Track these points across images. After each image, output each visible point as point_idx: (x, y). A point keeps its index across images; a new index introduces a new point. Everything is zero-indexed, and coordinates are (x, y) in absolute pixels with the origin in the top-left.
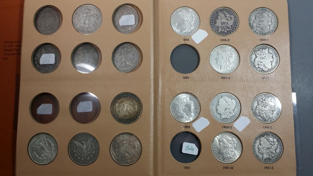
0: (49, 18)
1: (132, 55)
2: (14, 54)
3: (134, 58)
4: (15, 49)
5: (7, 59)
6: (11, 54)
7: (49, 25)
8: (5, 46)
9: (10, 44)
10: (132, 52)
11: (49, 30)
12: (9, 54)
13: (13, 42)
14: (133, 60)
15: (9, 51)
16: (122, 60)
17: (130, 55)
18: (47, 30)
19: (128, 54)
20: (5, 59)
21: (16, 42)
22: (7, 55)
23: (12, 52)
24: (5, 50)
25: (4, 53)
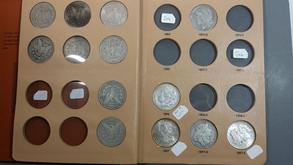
0: (45, 13)
1: (121, 47)
2: (13, 44)
3: (122, 50)
4: (13, 40)
5: (7, 48)
6: (10, 44)
7: (45, 18)
8: (5, 37)
9: (9, 35)
10: (121, 45)
11: (46, 23)
12: (8, 45)
13: (12, 33)
14: (122, 52)
15: (8, 42)
16: (111, 51)
17: (119, 47)
18: (43, 23)
19: (117, 46)
20: (5, 48)
21: (14, 33)
22: (6, 45)
23: (11, 43)
24: (4, 41)
25: (4, 44)
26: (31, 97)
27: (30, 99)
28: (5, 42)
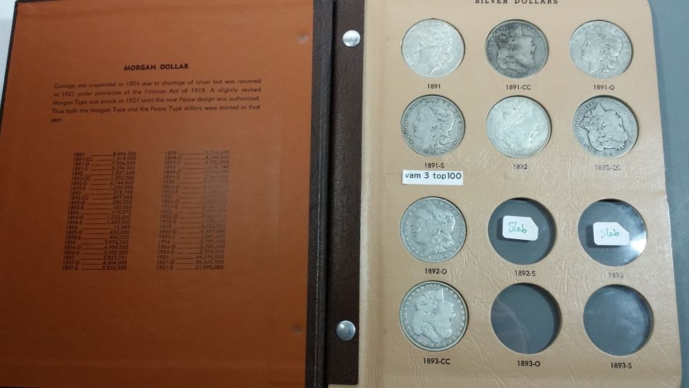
2: (74, 111)
4: (77, 101)
5: (60, 120)
6: (68, 111)
8: (56, 95)
9: (68, 90)
12: (63, 112)
13: (74, 86)
15: (64, 105)
20: (55, 120)
21: (79, 86)
22: (59, 112)
23: (70, 107)
24: (54, 103)
25: (54, 109)
26: (111, 233)
27: (111, 238)
28: (56, 107)
